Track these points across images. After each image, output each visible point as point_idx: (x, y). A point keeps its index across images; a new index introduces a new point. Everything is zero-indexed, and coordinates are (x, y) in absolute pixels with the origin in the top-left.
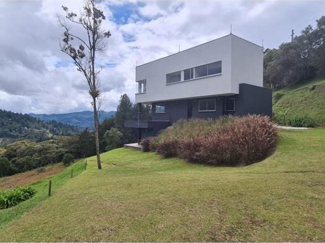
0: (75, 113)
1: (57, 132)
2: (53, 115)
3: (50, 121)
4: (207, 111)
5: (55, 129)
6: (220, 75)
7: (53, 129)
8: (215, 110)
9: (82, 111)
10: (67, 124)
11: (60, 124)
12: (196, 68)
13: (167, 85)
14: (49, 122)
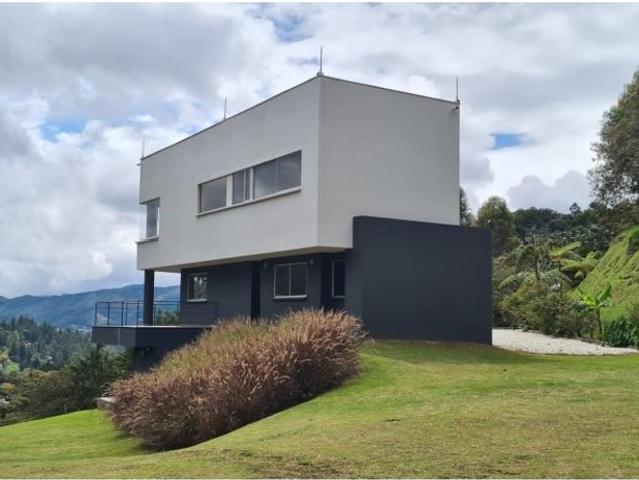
0: (99, 293)
1: (35, 356)
2: (27, 300)
3: (13, 320)
4: (290, 297)
5: (28, 345)
6: (298, 192)
7: (22, 348)
8: (304, 296)
9: (124, 285)
10: (69, 330)
11: (47, 330)
12: (255, 167)
13: (199, 217)
14: (8, 322)
